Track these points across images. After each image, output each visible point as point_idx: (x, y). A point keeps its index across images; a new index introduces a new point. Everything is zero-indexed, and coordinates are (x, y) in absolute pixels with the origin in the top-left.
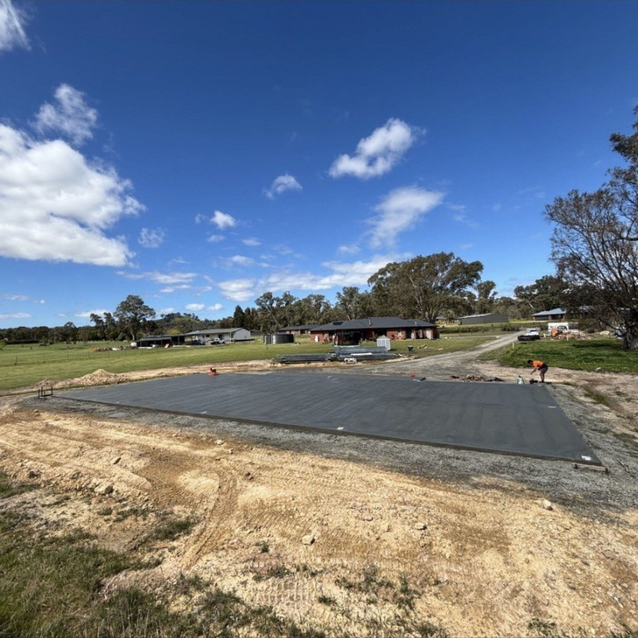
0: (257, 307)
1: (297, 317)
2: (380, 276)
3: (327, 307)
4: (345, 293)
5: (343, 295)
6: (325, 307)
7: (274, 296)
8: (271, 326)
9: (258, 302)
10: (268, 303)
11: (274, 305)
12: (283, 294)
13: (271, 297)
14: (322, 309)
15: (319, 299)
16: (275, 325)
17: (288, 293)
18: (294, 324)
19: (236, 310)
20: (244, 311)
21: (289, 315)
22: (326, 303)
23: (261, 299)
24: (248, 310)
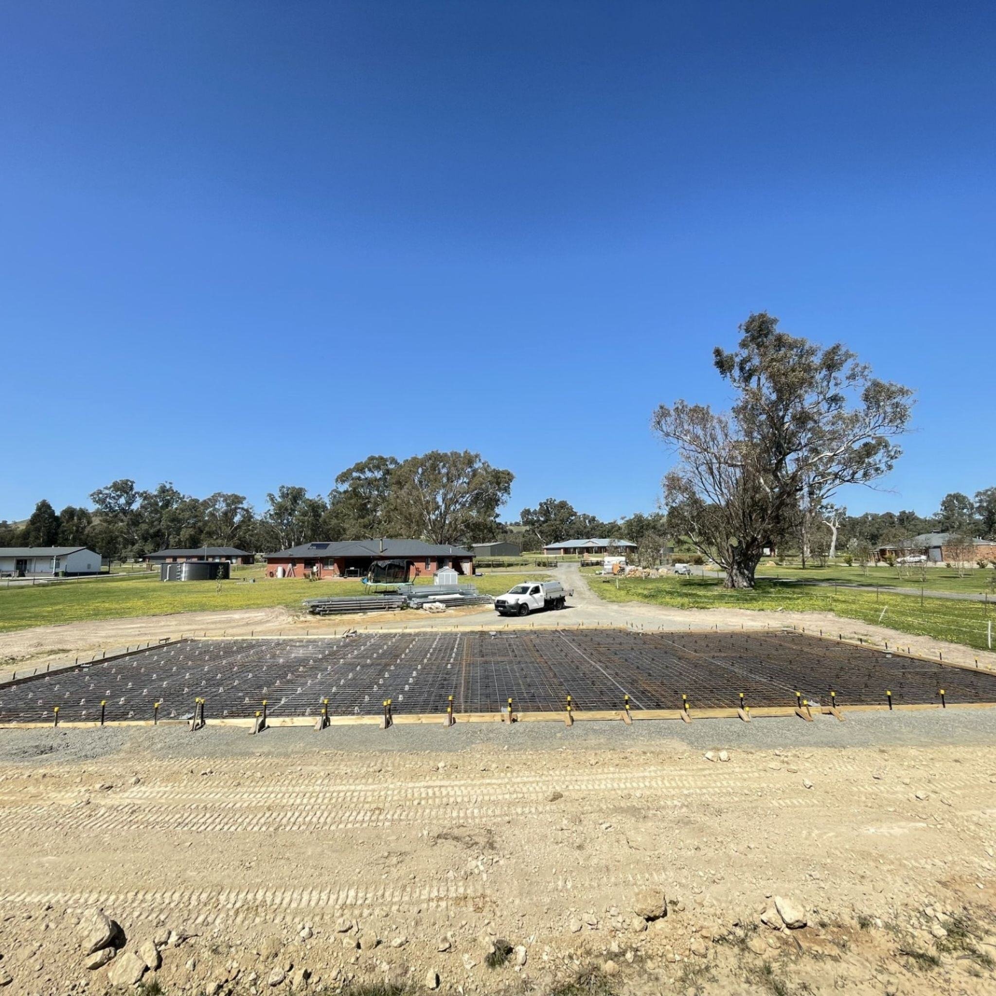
0: (92, 507)
1: (185, 533)
2: (355, 474)
3: (248, 517)
4: (284, 496)
5: (280, 500)
6: (243, 516)
7: (137, 488)
8: (125, 548)
9: (99, 498)
10: (122, 501)
11: (135, 506)
12: (158, 487)
13: (131, 488)
14: (237, 519)
15: (233, 502)
16: (133, 544)
17: (168, 487)
18: (179, 545)
19: (39, 509)
20: (58, 513)
21: (168, 527)
22: (247, 511)
23: (107, 492)
24: (70, 513)
